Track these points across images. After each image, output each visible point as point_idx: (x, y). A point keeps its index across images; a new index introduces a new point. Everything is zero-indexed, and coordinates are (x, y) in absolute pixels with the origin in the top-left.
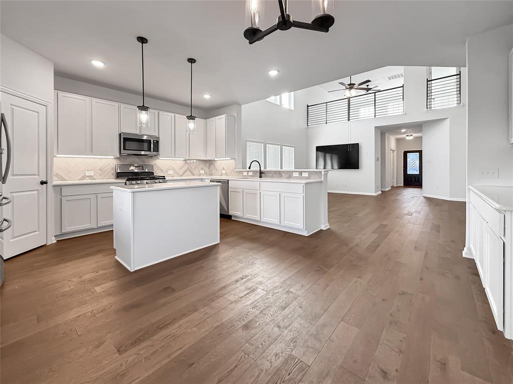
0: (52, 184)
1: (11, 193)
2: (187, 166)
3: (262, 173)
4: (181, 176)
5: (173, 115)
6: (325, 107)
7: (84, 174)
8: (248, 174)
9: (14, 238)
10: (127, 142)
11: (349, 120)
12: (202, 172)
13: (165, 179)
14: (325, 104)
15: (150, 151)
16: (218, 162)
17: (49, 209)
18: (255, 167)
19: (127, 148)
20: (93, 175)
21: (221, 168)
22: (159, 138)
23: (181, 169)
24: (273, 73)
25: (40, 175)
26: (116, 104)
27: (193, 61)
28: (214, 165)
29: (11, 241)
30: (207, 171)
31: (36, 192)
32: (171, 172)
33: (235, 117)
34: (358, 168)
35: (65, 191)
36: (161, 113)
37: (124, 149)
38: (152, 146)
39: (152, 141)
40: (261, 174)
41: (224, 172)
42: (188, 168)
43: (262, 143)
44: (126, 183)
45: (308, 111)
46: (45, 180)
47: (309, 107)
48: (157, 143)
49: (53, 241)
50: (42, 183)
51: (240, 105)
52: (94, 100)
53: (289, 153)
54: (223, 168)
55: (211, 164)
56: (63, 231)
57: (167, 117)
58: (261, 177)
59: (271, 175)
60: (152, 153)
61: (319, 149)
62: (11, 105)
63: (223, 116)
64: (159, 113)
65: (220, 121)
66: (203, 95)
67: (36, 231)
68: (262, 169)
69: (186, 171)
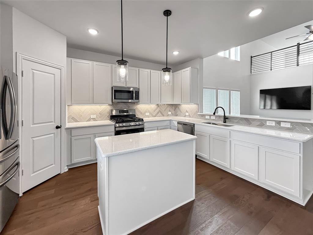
0: (65, 128)
1: (32, 138)
2: (158, 109)
3: (227, 118)
4: (155, 116)
5: (149, 71)
6: (270, 55)
7: (89, 117)
8: (210, 117)
9: (34, 172)
10: (116, 93)
11: (298, 65)
12: (170, 113)
13: (143, 121)
14: (270, 54)
15: (133, 99)
16: (182, 105)
17: (63, 147)
18: (220, 113)
19: (116, 98)
20: (95, 117)
21: (185, 111)
22: (139, 89)
23: (154, 111)
24: (255, 13)
25: (56, 121)
26: (110, 65)
27: (169, 12)
28: (179, 108)
29: (32, 175)
30: (173, 112)
31: (52, 135)
32: (147, 114)
33: (198, 69)
34: (310, 109)
35: (74, 132)
36: (141, 69)
37: (115, 99)
38: (134, 95)
39: (134, 91)
40: (225, 119)
41: (187, 114)
42: (160, 111)
43: (215, 89)
44: (115, 125)
45: (251, 61)
46: (60, 126)
47: (253, 58)
48: (137, 93)
49: (66, 169)
50: (58, 127)
51: (203, 58)
52: (95, 63)
53: (236, 96)
54: (186, 111)
55: (176, 107)
56: (73, 162)
57: (145, 72)
58: (225, 122)
59: (237, 121)
60: (134, 101)
61: (263, 92)
62: (32, 69)
63: (188, 69)
64: (139, 70)
65: (186, 73)
66: (173, 52)
67: (52, 164)
68: (227, 114)
69: (158, 113)
